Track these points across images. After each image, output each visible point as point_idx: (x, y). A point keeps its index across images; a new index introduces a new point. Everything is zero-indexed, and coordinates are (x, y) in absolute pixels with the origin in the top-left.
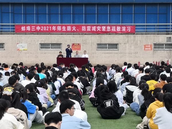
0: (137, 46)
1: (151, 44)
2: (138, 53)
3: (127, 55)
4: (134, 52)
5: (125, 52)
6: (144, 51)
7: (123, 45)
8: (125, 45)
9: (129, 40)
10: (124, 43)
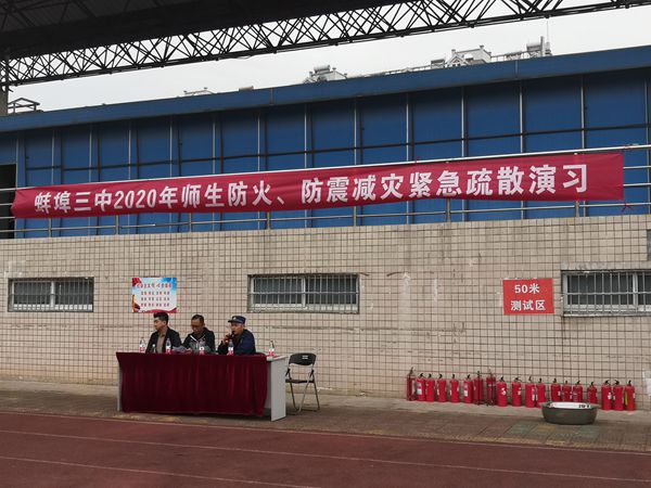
0: (462, 290)
1: (549, 275)
2: (470, 332)
3: (402, 338)
4: (442, 326)
5: (395, 325)
6: (505, 318)
7: (382, 283)
8: (394, 283)
9: (414, 255)
10: (389, 270)
